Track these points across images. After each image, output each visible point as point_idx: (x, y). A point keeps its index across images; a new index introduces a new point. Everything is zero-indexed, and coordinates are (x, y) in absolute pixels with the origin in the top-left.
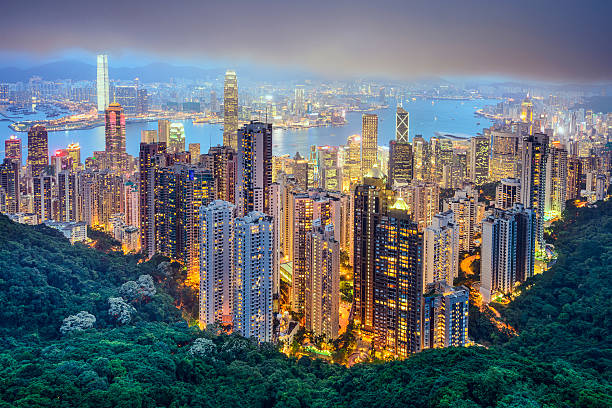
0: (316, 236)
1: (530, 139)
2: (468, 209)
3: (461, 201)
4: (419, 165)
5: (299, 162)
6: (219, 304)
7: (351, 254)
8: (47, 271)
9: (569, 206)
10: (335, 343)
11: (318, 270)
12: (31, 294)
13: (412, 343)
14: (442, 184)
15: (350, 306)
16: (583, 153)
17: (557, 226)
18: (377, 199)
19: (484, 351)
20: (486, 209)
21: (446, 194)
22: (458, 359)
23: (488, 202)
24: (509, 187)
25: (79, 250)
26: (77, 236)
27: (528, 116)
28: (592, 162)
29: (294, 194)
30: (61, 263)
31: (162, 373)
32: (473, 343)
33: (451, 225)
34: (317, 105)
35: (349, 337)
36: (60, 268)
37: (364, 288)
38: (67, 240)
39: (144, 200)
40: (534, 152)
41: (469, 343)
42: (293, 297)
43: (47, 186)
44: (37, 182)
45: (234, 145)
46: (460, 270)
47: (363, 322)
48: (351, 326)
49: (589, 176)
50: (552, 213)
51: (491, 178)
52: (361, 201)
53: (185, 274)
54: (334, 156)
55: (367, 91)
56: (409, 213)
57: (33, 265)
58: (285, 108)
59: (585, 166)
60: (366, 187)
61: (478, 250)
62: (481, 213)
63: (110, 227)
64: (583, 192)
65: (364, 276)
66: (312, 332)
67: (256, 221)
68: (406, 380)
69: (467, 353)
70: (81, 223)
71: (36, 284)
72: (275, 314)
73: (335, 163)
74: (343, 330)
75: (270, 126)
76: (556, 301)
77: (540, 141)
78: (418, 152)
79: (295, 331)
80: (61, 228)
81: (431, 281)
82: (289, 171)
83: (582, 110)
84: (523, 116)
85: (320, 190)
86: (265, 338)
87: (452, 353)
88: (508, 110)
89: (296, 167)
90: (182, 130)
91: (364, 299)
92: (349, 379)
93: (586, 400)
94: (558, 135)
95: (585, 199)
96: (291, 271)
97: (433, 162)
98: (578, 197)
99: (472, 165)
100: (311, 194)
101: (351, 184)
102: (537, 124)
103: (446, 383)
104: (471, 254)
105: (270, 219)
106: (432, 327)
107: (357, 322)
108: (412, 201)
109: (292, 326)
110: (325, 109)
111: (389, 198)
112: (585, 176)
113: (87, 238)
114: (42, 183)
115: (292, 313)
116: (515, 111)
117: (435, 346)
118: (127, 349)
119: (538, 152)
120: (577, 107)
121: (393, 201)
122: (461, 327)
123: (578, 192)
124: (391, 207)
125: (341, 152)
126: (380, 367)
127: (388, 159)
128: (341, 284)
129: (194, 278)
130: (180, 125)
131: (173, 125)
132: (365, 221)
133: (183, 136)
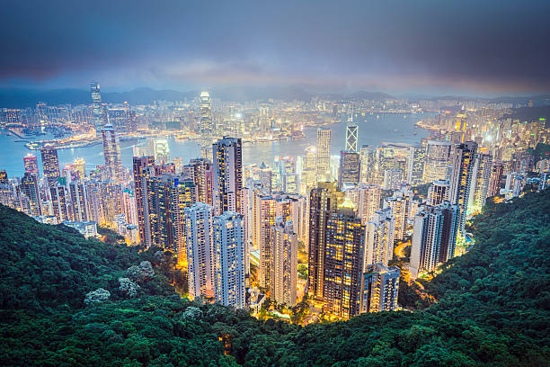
0: (279, 230)
1: (462, 147)
2: (404, 206)
3: (398, 200)
4: (364, 170)
5: (264, 170)
6: (203, 282)
7: (306, 243)
8: (69, 260)
9: (489, 202)
10: (294, 309)
11: (280, 255)
12: (60, 276)
13: (353, 308)
14: (384, 186)
15: (305, 282)
16: (506, 158)
17: (477, 219)
18: (329, 199)
19: (409, 314)
20: (419, 206)
21: (388, 194)
22: (389, 320)
23: (421, 201)
24: (440, 188)
25: (91, 243)
26: (89, 232)
27: (461, 127)
28: (513, 166)
29: (261, 196)
30: (79, 253)
31: (163, 332)
32: (401, 309)
33: (388, 219)
34: (279, 121)
35: (304, 305)
36: (80, 257)
37: (316, 269)
38: (82, 236)
39: (139, 204)
40: (464, 157)
41: (397, 308)
42: (261, 277)
43: (62, 194)
44: (53, 191)
45: (210, 157)
46: (394, 254)
47: (315, 294)
48: (306, 297)
49: (509, 177)
50: (474, 208)
51: (425, 180)
52: (315, 201)
53: (176, 260)
54: (294, 164)
55: (322, 108)
56: (355, 210)
57: (58, 255)
58: (252, 125)
59: (506, 168)
60: (320, 190)
61: (410, 238)
62: (415, 209)
63: (114, 226)
64: (502, 190)
65: (317, 261)
66: (275, 302)
67: (230, 219)
68: (347, 334)
69: (396, 316)
70: (92, 223)
71: (62, 269)
72: (247, 289)
73: (294, 171)
74: (300, 300)
75: (239, 141)
76: (470, 277)
77: (470, 148)
78: (364, 159)
79: (262, 301)
80: (76, 226)
81: (370, 263)
82: (256, 178)
83: (509, 120)
84: (457, 127)
85: (282, 193)
86: (240, 306)
87: (384, 315)
88: (444, 122)
89: (262, 175)
90: (167, 145)
91: (316, 277)
92: (304, 334)
93: (485, 348)
94: (486, 143)
95: (504, 196)
96: (258, 257)
97: (376, 168)
98: (498, 194)
99: (409, 170)
100: (274, 196)
101: (308, 187)
102: (469, 133)
103: (378, 337)
104: (404, 241)
105: (242, 217)
106: (369, 297)
107: (310, 294)
108: (357, 200)
109: (260, 297)
110: (286, 124)
111: (339, 198)
112: (506, 177)
113: (97, 234)
114: (58, 191)
115: (260, 288)
116: (450, 122)
117: (371, 311)
118: (136, 315)
119: (467, 157)
120: (506, 117)
121: (342, 201)
122: (392, 297)
123: (498, 190)
124: (340, 206)
125: (300, 161)
126: (328, 326)
127: (338, 166)
128: (299, 266)
129: (183, 264)
130: (165, 141)
131: (159, 141)
132: (318, 217)
133: (168, 150)
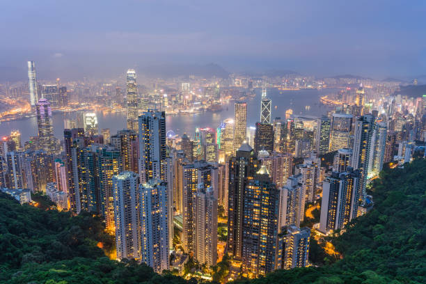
0: (202, 196)
1: (362, 119)
2: (313, 173)
3: (308, 167)
4: (277, 141)
6: (130, 245)
7: (225, 207)
8: (7, 224)
9: (385, 167)
10: (214, 268)
11: (202, 219)
13: (269, 267)
14: (295, 154)
15: (225, 244)
16: (398, 129)
17: (375, 182)
20: (326, 172)
21: (298, 161)
23: (327, 167)
24: (344, 156)
25: (26, 209)
26: (24, 199)
27: (361, 101)
28: (404, 135)
29: (183, 165)
30: (16, 218)
32: (311, 265)
33: (300, 185)
35: (225, 263)
36: (16, 222)
37: (235, 232)
38: (18, 202)
40: (364, 128)
41: (308, 265)
42: (184, 239)
45: (136, 127)
46: (305, 216)
47: (235, 254)
48: (226, 258)
49: (401, 145)
50: (372, 174)
51: (330, 149)
52: (234, 170)
53: (104, 225)
54: (213, 135)
55: (239, 84)
56: (270, 176)
58: (174, 99)
59: (398, 138)
60: (238, 159)
61: (320, 201)
62: (322, 171)
64: (395, 157)
65: (236, 224)
66: (197, 262)
67: (155, 186)
69: (307, 271)
70: (26, 190)
73: (213, 141)
74: (220, 260)
75: (163, 114)
76: (370, 234)
77: (368, 120)
78: (277, 130)
79: (185, 262)
80: (12, 194)
81: (284, 224)
82: (179, 148)
83: (399, 96)
84: (357, 102)
85: (203, 162)
87: (297, 271)
88: (346, 97)
89: (184, 145)
90: (95, 118)
91: (235, 238)
94: (382, 115)
95: (397, 162)
96: (182, 221)
97: (288, 138)
98: (392, 161)
99: (317, 140)
100: (196, 165)
101: (226, 156)
104: (313, 204)
105: (165, 184)
107: (230, 254)
108: (272, 168)
109: (183, 258)
110: (206, 98)
111: (255, 166)
112: (398, 146)
113: (31, 201)
115: (183, 250)
116: (351, 97)
117: (285, 268)
119: (366, 128)
121: (258, 168)
122: (303, 257)
123: (392, 157)
124: (258, 173)
125: (218, 134)
127: (254, 137)
128: (219, 230)
129: (112, 228)
130: (93, 115)
131: (88, 115)
132: (237, 184)
133: (96, 122)
